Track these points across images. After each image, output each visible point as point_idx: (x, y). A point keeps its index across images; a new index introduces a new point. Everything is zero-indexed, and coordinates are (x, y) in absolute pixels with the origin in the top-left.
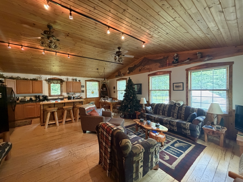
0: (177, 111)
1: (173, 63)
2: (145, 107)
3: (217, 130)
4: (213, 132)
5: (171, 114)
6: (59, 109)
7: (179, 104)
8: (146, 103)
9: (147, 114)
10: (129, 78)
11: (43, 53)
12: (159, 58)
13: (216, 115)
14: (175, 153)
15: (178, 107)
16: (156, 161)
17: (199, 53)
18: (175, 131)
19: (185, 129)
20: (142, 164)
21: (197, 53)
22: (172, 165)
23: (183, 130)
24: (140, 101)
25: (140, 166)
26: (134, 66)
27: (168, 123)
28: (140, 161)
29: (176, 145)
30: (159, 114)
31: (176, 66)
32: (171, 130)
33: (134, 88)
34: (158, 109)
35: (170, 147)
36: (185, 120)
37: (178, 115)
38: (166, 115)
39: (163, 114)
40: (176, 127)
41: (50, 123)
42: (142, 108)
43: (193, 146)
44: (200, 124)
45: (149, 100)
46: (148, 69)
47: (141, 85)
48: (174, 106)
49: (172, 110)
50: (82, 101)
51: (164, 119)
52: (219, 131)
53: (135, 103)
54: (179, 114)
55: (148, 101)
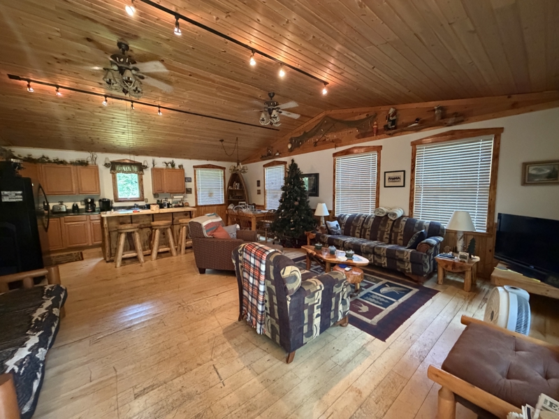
0: (389, 228)
1: (386, 128)
2: (326, 223)
3: (461, 261)
4: (454, 265)
5: (378, 236)
6: (142, 228)
7: (394, 215)
8: (328, 214)
9: (330, 236)
10: (293, 161)
11: (105, 102)
12: (356, 118)
13: (461, 235)
14: (380, 302)
15: (391, 220)
16: (345, 311)
17: (438, 109)
18: (383, 266)
19: (402, 261)
20: (319, 312)
21: (436, 108)
22: (373, 320)
23: (398, 264)
24: (314, 210)
25: (315, 315)
26: (302, 133)
27: (371, 251)
28: (315, 306)
29: (383, 290)
30: (354, 236)
31: (391, 135)
32: (376, 264)
33: (303, 183)
34: (352, 227)
35: (372, 294)
36: (405, 245)
37: (391, 236)
38: (368, 237)
39: (362, 236)
40: (386, 259)
41: (126, 256)
42: (319, 225)
43: (415, 290)
44: (432, 251)
45: (334, 208)
46: (333, 141)
47: (317, 175)
48: (383, 219)
49: (380, 227)
50: (190, 212)
51: (364, 244)
52: (464, 262)
53: (303, 215)
54: (393, 234)
55: (331, 209)
